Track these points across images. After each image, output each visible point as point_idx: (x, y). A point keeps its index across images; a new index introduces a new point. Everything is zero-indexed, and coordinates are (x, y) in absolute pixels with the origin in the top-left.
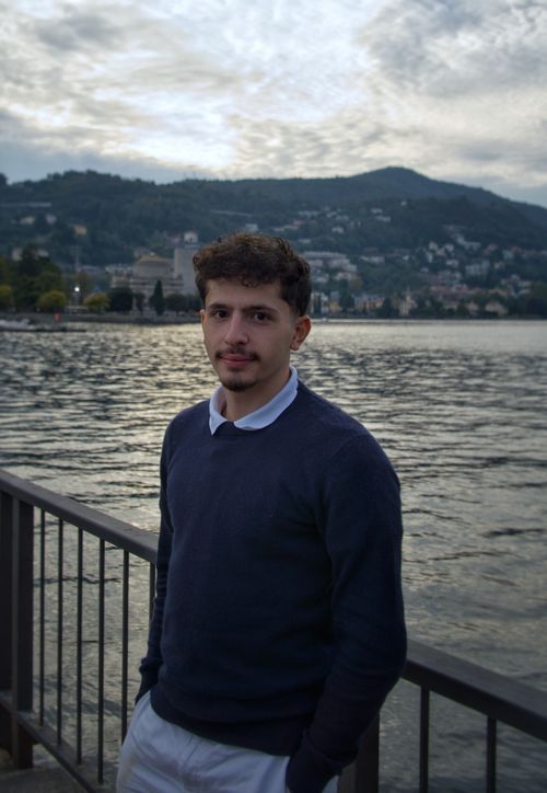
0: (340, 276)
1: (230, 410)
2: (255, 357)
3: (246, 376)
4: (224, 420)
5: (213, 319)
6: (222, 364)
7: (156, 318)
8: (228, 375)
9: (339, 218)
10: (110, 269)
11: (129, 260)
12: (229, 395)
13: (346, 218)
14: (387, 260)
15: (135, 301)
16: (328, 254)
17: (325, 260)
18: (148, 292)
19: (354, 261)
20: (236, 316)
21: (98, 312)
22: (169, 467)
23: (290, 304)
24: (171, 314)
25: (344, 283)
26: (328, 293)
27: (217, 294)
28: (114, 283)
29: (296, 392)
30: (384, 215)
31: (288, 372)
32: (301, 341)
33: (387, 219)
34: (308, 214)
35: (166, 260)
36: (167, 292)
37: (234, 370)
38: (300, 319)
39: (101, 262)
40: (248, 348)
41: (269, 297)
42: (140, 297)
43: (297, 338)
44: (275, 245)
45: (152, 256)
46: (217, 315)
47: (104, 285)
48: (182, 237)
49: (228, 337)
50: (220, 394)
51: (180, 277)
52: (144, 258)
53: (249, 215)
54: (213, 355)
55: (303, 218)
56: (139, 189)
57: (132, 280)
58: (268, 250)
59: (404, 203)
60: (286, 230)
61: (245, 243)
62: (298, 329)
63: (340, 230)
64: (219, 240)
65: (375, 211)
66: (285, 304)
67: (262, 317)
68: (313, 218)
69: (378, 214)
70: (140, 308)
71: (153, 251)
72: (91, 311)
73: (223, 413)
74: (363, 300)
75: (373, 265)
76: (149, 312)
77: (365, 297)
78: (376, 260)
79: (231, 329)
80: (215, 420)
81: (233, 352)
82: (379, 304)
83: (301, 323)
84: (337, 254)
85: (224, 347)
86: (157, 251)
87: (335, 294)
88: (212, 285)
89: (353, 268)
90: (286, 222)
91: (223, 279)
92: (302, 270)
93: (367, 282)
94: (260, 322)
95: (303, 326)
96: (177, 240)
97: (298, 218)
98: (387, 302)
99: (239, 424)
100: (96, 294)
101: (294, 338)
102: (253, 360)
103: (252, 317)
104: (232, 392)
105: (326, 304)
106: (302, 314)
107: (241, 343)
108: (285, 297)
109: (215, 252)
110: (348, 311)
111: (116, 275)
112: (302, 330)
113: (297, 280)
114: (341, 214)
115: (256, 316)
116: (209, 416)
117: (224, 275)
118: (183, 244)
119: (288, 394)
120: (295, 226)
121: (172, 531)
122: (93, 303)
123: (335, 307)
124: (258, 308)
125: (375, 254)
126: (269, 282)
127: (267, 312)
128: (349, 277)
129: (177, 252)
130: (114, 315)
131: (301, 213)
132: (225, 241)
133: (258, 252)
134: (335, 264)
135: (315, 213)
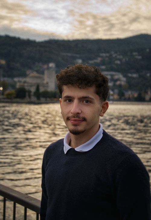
0: (118, 83)
1: (73, 143)
2: (84, 119)
3: (80, 128)
4: (70, 147)
5: (65, 103)
6: (70, 123)
7: (37, 101)
8: (72, 127)
9: (118, 57)
10: (16, 79)
11: (24, 75)
12: (73, 137)
13: (121, 57)
14: (140, 76)
15: (27, 94)
16: (113, 73)
17: (112, 76)
18: (33, 90)
19: (125, 76)
20: (76, 101)
21: (11, 99)
22: (46, 169)
23: (99, 96)
24: (43, 100)
25: (120, 86)
26: (113, 90)
27: (67, 92)
28: (18, 86)
29: (102, 135)
30: (139, 55)
31: (98, 126)
32: (104, 112)
33: (140, 57)
34: (104, 55)
35: (41, 76)
36: (42, 90)
37: (75, 125)
38: (104, 102)
39: (12, 76)
40: (81, 116)
41: (90, 93)
42: (30, 92)
43: (103, 111)
44: (93, 70)
45: (35, 74)
46: (67, 101)
47: (13, 86)
48: (48, 65)
49: (72, 111)
50: (68, 136)
51: (47, 83)
52: (32, 75)
53: (78, 56)
54: (66, 118)
55: (102, 57)
56: (29, 43)
57: (26, 84)
58: (90, 72)
59: (148, 50)
60: (95, 62)
61: (79, 69)
62: (103, 107)
63: (118, 62)
64: (68, 68)
65: (134, 54)
66: (97, 96)
67: (87, 102)
68: (106, 57)
69: (136, 55)
70: (30, 96)
71: (35, 71)
72: (8, 98)
73: (70, 144)
74: (129, 94)
75: (133, 78)
76: (34, 99)
77: (129, 93)
78: (135, 75)
79: (74, 108)
80: (66, 148)
81: (74, 117)
82: (136, 95)
83: (104, 104)
84: (117, 73)
85: (70, 115)
86: (38, 72)
87: (116, 91)
88: (65, 88)
89: (124, 79)
90: (94, 58)
91: (70, 85)
92: (105, 81)
93: (131, 86)
94: (86, 104)
95: (106, 106)
96: (45, 67)
97: (100, 56)
98: (139, 95)
99: (77, 149)
100: (9, 91)
101: (101, 111)
102: (83, 121)
103: (83, 102)
104: (74, 135)
105: (112, 95)
106: (105, 100)
107: (78, 113)
108: (98, 93)
109: (66, 73)
110: (122, 98)
111: (19, 82)
112: (105, 107)
113: (103, 85)
114: (119, 55)
115: (85, 102)
116: (64, 146)
117: (70, 83)
118: (48, 68)
119: (99, 136)
120: (99, 60)
121: (48, 198)
122: (9, 95)
123: (116, 97)
124: (86, 97)
125: (134, 73)
126: (91, 86)
127: (90, 99)
128: (123, 83)
129: (46, 72)
130: (18, 100)
131: (101, 55)
132: (71, 68)
133: (85, 73)
134: (116, 77)
135: (108, 55)
